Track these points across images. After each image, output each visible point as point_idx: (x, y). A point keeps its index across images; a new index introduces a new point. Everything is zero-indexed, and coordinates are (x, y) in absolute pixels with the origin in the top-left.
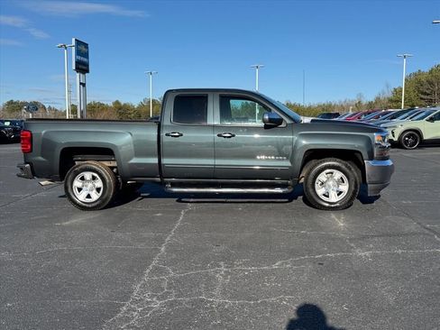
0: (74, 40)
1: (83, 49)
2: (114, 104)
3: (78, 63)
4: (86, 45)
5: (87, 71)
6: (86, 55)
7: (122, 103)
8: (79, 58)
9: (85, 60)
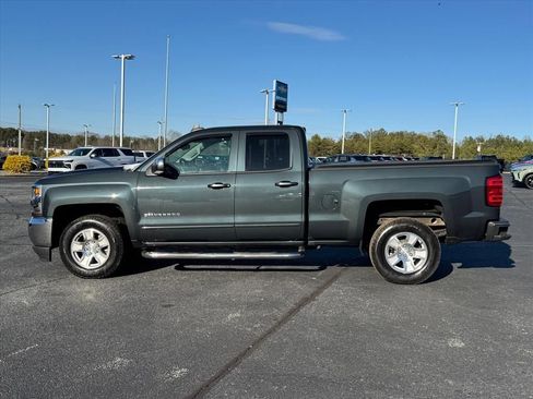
0: (275, 82)
1: (283, 89)
2: (313, 138)
3: (277, 102)
4: (286, 86)
5: (285, 110)
6: (285, 95)
7: (322, 138)
8: (278, 98)
9: (284, 99)
